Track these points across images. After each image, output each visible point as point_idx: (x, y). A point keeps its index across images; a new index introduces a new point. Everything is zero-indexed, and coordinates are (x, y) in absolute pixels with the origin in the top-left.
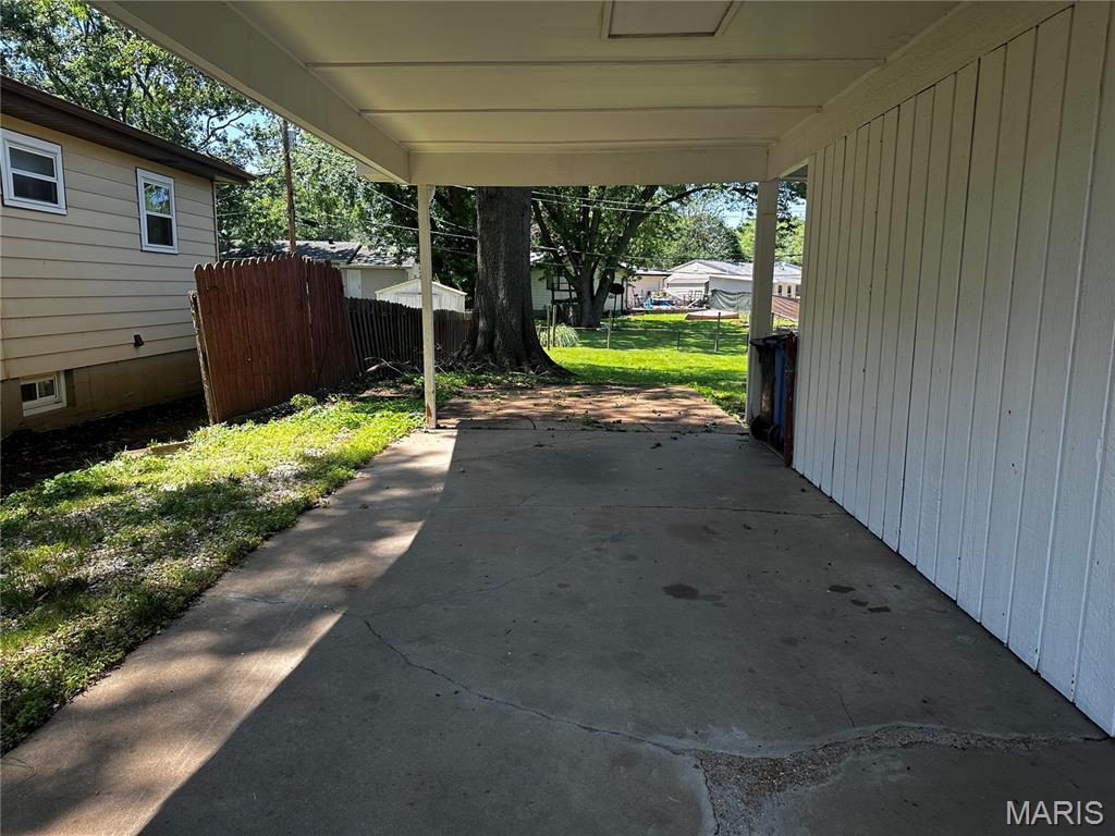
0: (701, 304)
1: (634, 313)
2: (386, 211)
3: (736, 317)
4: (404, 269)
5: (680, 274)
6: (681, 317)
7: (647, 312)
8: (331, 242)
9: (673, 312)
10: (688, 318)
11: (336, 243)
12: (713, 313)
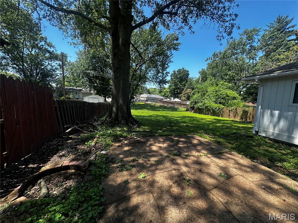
0: (146, 101)
1: (135, 102)
2: (87, 81)
3: (152, 103)
4: (91, 93)
5: (142, 96)
6: (144, 103)
7: (138, 102)
8: (76, 87)
9: (142, 102)
10: (145, 103)
11: (77, 88)
12: (148, 102)
